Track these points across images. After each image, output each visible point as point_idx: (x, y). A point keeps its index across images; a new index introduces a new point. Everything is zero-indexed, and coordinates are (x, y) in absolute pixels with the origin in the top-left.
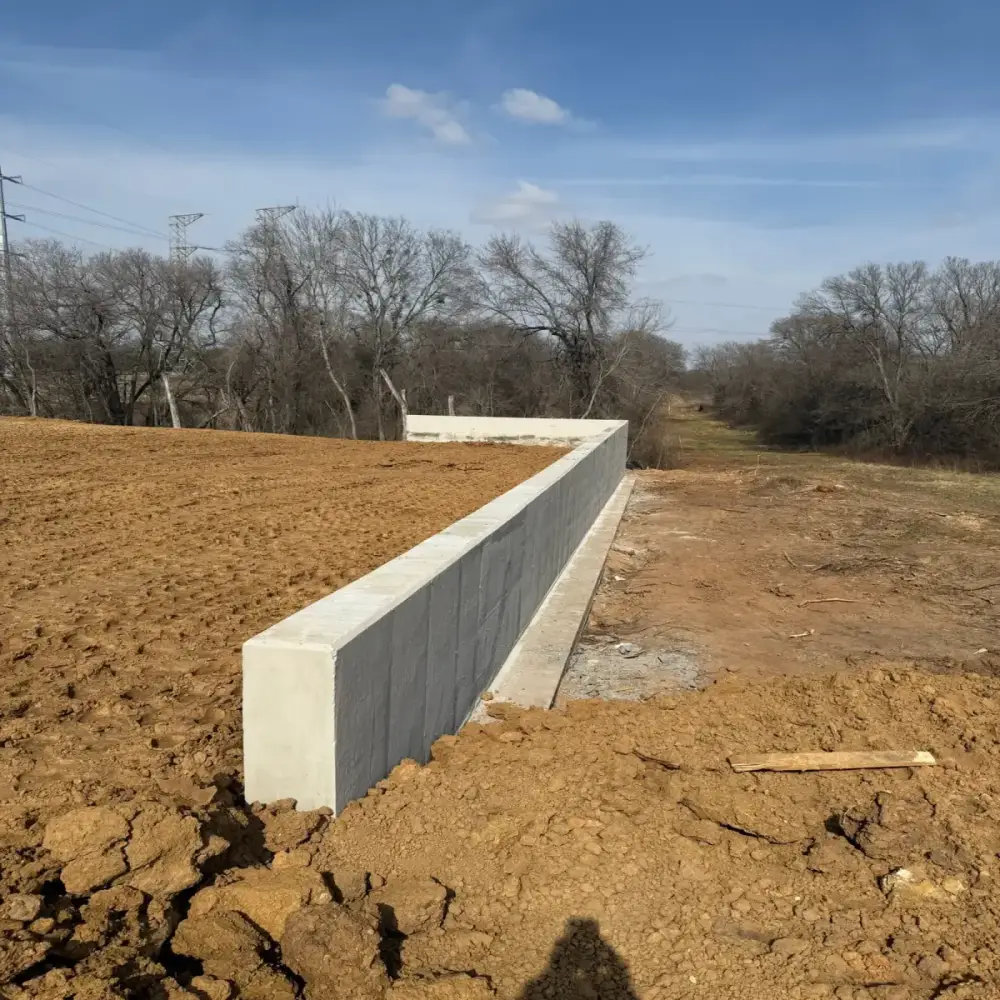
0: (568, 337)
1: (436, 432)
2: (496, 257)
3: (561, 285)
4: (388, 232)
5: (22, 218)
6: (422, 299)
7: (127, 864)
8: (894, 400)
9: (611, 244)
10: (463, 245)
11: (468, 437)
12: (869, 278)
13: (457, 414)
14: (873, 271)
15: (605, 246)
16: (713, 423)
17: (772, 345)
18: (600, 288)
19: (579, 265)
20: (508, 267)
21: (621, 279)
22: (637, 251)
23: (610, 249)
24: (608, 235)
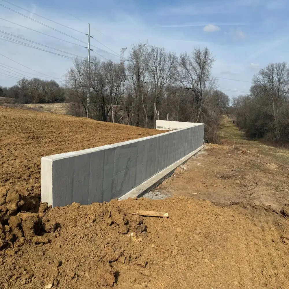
0: (196, 92)
1: (162, 126)
2: (181, 62)
3: (195, 72)
4: (161, 53)
5: (93, 50)
6: (166, 78)
7: (5, 201)
8: (276, 119)
9: (207, 56)
10: (176, 57)
11: (169, 128)
12: (271, 70)
13: (169, 120)
14: (272, 66)
15: (205, 57)
16: (235, 128)
17: (250, 97)
18: (204, 73)
19: (199, 64)
20: (184, 65)
21: (209, 69)
22: (212, 59)
23: (206, 58)
24: (206, 53)
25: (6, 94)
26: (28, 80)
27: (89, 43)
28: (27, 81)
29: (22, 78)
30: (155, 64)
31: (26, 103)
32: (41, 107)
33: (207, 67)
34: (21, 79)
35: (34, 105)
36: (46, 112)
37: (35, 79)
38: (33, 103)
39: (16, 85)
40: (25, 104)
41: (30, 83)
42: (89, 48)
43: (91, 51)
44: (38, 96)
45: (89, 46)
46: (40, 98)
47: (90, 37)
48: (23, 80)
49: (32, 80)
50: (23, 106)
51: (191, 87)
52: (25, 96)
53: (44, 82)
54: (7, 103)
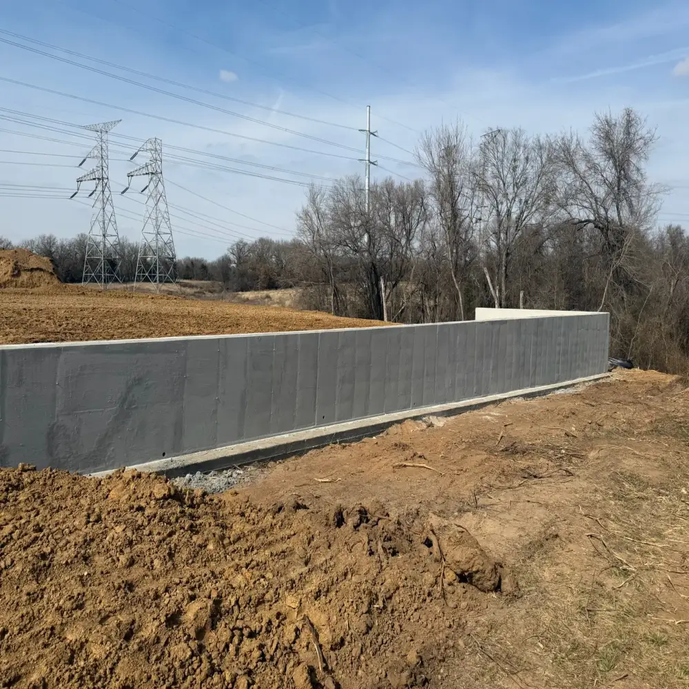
5: (376, 163)
9: (633, 130)
13: (524, 308)
15: (629, 133)
18: (627, 177)
19: (610, 155)
20: (568, 164)
21: (643, 165)
22: (649, 135)
23: (632, 136)
24: (629, 122)
25: (212, 276)
26: (249, 242)
27: (367, 150)
28: (245, 244)
29: (237, 240)
30: (501, 170)
31: (242, 291)
32: (268, 297)
33: (634, 160)
34: (234, 243)
35: (256, 293)
36: (274, 306)
37: (262, 240)
38: (256, 289)
39: (226, 256)
40: (240, 293)
41: (253, 248)
42: (369, 160)
43: (372, 165)
44: (266, 274)
45: (367, 155)
46: (270, 279)
47: (371, 135)
48: (238, 245)
49: (256, 242)
50: (235, 296)
51: (592, 217)
52: (243, 275)
53: (279, 245)
54: (212, 292)
